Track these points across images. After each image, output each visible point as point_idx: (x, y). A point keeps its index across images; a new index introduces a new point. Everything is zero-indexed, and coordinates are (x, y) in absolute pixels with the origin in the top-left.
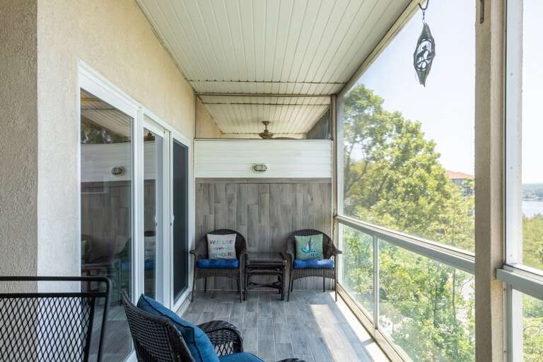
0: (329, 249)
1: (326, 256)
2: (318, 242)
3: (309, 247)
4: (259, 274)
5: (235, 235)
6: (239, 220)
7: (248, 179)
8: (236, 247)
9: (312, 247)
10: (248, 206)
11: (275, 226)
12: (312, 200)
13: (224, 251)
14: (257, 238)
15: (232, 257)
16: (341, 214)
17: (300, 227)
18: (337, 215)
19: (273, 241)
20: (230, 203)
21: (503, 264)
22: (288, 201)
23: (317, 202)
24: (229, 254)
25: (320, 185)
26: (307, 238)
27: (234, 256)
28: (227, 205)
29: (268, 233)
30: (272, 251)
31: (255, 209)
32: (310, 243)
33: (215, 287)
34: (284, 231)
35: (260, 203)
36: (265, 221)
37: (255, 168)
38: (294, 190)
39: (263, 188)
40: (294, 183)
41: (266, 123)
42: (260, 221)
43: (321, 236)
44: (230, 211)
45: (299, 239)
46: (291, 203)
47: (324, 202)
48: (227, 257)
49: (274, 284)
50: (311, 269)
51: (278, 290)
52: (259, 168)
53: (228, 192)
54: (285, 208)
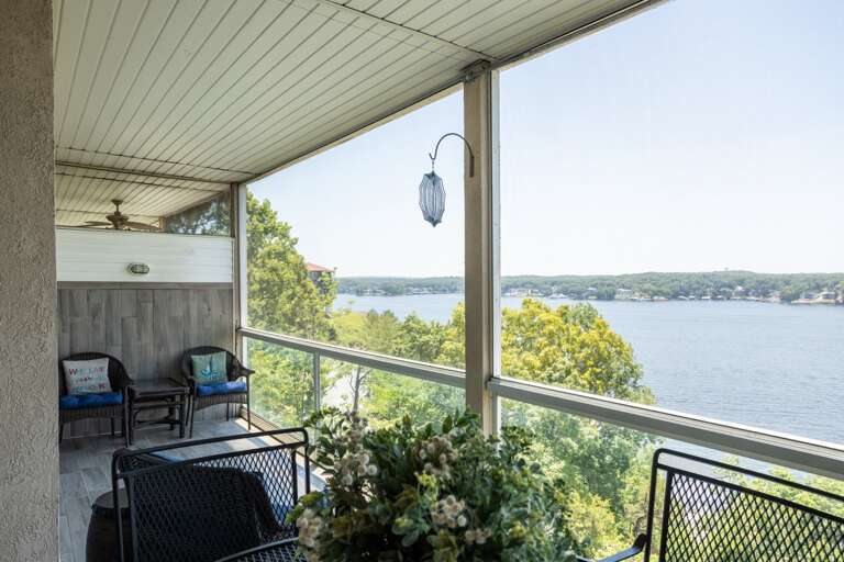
0: (234, 369)
1: (231, 378)
2: (220, 362)
3: (208, 368)
4: (151, 407)
5: (107, 359)
6: (109, 339)
7: (121, 283)
8: (109, 375)
9: (214, 368)
10: (122, 320)
11: (161, 344)
12: (209, 309)
13: (93, 382)
14: (136, 361)
15: (105, 390)
16: (245, 324)
17: (194, 344)
18: (240, 328)
19: (158, 364)
20: (94, 316)
21: (491, 377)
22: (179, 313)
23: (216, 312)
24: (101, 386)
25: (219, 291)
26: (207, 357)
27: (108, 388)
28: (91, 318)
29: (152, 354)
30: (157, 376)
31: (133, 324)
32: (211, 364)
33: (73, 433)
34: (174, 350)
35: (140, 315)
36: (148, 339)
37: (133, 269)
38: (186, 299)
39: (144, 296)
40: (185, 289)
41: (117, 202)
42: (139, 339)
43: (224, 354)
44: (96, 327)
45: (196, 358)
46: (181, 314)
47: (223, 312)
48: (98, 390)
49: (166, 418)
50: (219, 394)
51: (169, 425)
52: (139, 269)
53: (92, 300)
54: (174, 321)
